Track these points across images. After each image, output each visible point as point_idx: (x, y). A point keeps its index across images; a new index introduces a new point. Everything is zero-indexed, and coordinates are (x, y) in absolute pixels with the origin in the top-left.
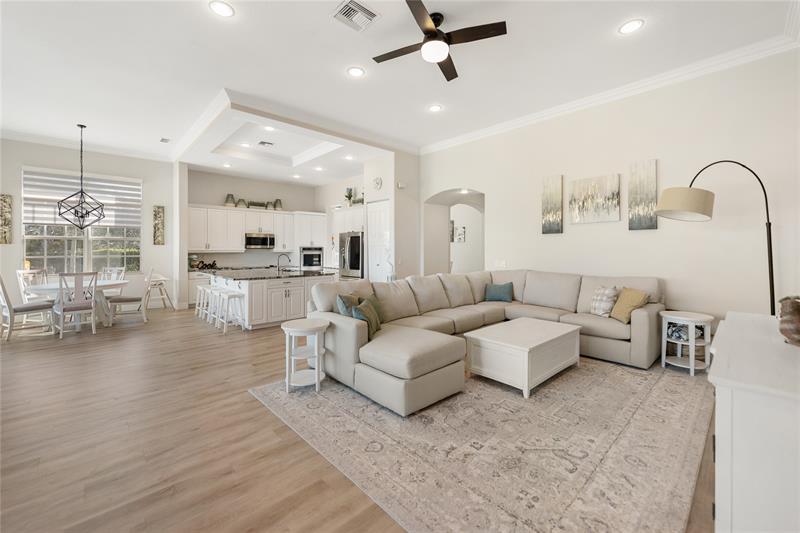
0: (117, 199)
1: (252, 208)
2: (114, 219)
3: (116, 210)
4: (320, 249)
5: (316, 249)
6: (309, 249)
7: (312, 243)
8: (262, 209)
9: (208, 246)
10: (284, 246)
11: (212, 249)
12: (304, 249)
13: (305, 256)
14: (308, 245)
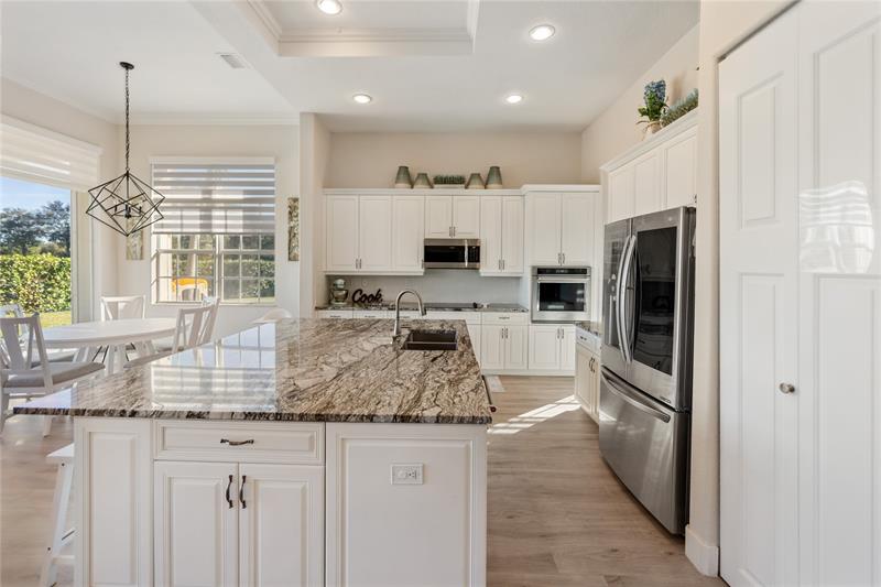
0: (246, 192)
1: (439, 189)
2: (241, 222)
3: (245, 209)
4: (583, 271)
5: (572, 271)
6: (552, 271)
7: (561, 257)
8: (459, 189)
9: (359, 264)
10: (502, 265)
11: (366, 270)
12: (541, 271)
13: (543, 286)
14: (552, 262)
